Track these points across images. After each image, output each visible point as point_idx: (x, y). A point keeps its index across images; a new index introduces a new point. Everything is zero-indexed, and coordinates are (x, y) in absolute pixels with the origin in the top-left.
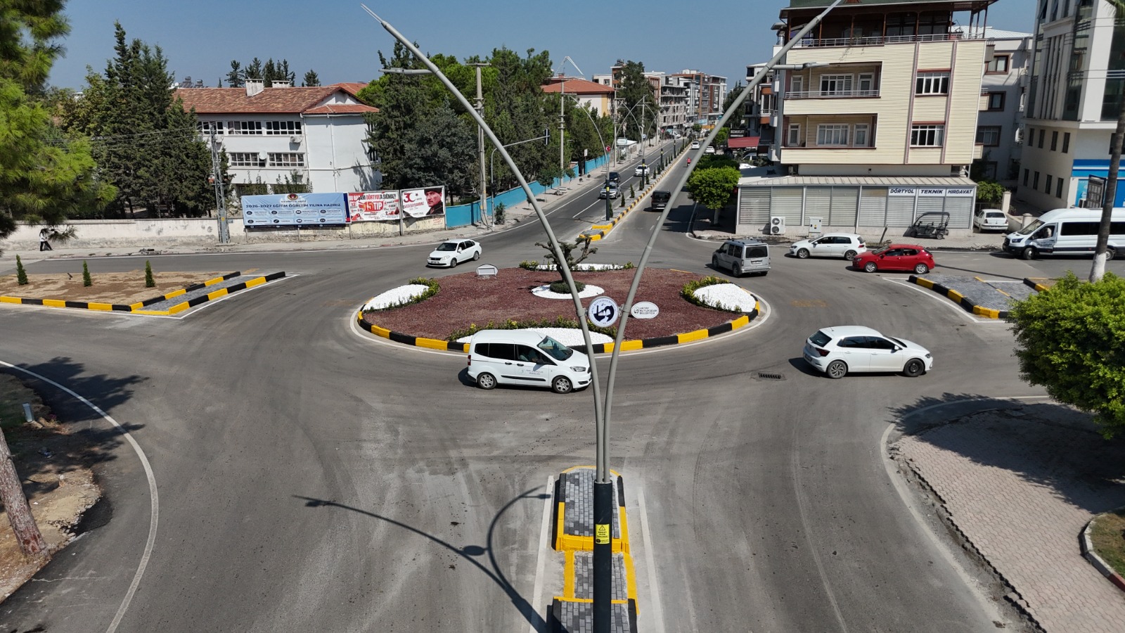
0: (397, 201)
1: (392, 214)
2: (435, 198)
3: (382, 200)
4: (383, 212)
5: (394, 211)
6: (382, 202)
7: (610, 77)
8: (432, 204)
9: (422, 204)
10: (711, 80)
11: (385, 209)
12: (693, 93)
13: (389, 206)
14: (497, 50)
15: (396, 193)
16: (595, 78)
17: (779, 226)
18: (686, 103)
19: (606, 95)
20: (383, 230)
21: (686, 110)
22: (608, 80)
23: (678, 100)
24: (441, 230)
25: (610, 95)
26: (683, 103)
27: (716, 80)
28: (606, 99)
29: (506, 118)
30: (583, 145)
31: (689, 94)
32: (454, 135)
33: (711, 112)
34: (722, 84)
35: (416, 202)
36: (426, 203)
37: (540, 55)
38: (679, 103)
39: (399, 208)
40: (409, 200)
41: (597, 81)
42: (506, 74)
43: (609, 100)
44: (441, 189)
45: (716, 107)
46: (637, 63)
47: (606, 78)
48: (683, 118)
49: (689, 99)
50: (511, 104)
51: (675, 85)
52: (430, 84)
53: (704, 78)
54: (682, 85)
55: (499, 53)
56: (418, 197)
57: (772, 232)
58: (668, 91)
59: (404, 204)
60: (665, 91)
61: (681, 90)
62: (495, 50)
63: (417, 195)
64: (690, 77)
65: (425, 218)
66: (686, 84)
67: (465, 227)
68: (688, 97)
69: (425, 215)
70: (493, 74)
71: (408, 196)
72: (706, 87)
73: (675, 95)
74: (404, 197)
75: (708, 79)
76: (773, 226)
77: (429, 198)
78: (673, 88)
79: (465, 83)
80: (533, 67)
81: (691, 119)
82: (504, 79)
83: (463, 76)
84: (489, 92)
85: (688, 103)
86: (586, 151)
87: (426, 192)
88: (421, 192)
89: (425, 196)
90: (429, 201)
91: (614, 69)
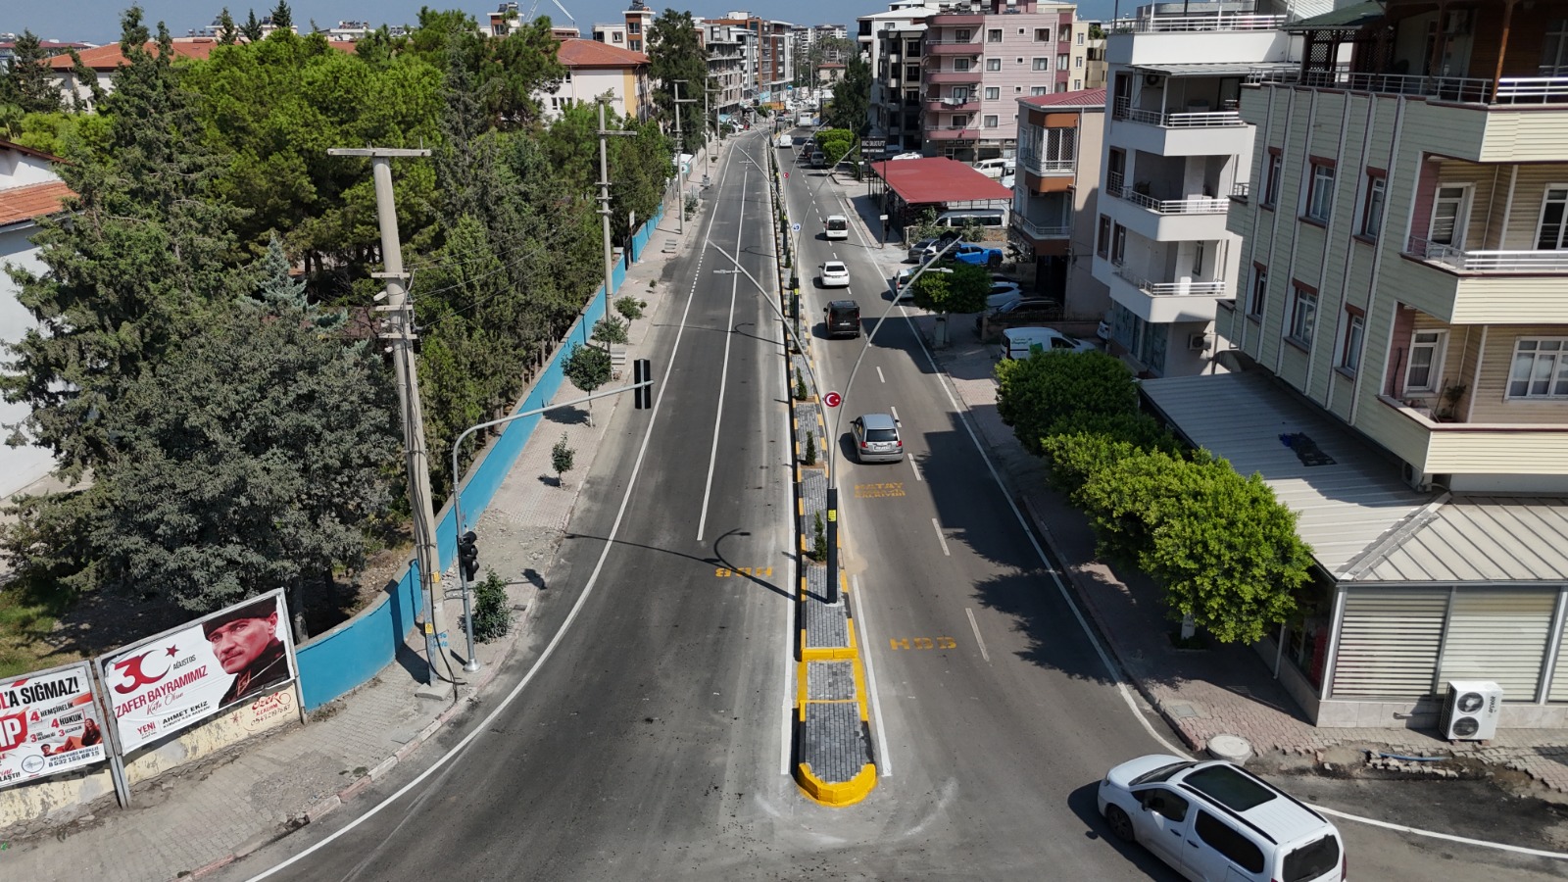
0: (89, 697)
1: (69, 746)
2: (251, 638)
3: (16, 710)
4: (30, 749)
5: (80, 733)
6: (22, 718)
7: (623, 29)
8: (240, 662)
9: (199, 674)
10: (772, 28)
11: (35, 738)
12: (751, 52)
13: (55, 724)
14: (429, 11)
15: (78, 670)
16: (598, 29)
17: (1477, 716)
18: (742, 68)
19: (631, 71)
20: (39, 809)
21: (742, 79)
22: (621, 34)
23: (731, 64)
24: (286, 728)
25: (639, 69)
26: (737, 69)
27: (779, 28)
28: (631, 76)
29: (475, 239)
30: (624, 204)
31: (745, 54)
32: (307, 400)
33: (774, 80)
34: (787, 34)
35: (174, 675)
36: (214, 665)
37: (531, 25)
38: (732, 69)
39: (99, 722)
40: (141, 679)
41: (600, 36)
42: (467, 109)
43: (636, 78)
44: (273, 601)
45: (781, 71)
46: (681, 12)
47: (617, 29)
48: (738, 92)
49: (745, 61)
50: (485, 192)
51: (726, 41)
52: (262, 110)
53: (763, 26)
54: (734, 40)
55: (434, 16)
56: (179, 657)
57: (1452, 735)
58: (716, 51)
59: (119, 700)
60: (712, 50)
61: (732, 48)
62: (424, 11)
63: (172, 651)
64: (742, 25)
65: (216, 715)
66: (740, 38)
67: (376, 682)
68: (744, 58)
69: (215, 709)
70: (427, 79)
71: (134, 667)
72: (766, 40)
73: (725, 58)
74: (115, 677)
75: (768, 27)
76: (1457, 715)
77: (224, 644)
78: (722, 45)
79: (353, 109)
80: (518, 54)
81: (748, 94)
82: (461, 126)
83: (348, 92)
84: (419, 127)
85: (745, 68)
86: (632, 215)
87: (211, 632)
88: (190, 639)
89: (210, 645)
90: (227, 657)
91: (628, 16)
